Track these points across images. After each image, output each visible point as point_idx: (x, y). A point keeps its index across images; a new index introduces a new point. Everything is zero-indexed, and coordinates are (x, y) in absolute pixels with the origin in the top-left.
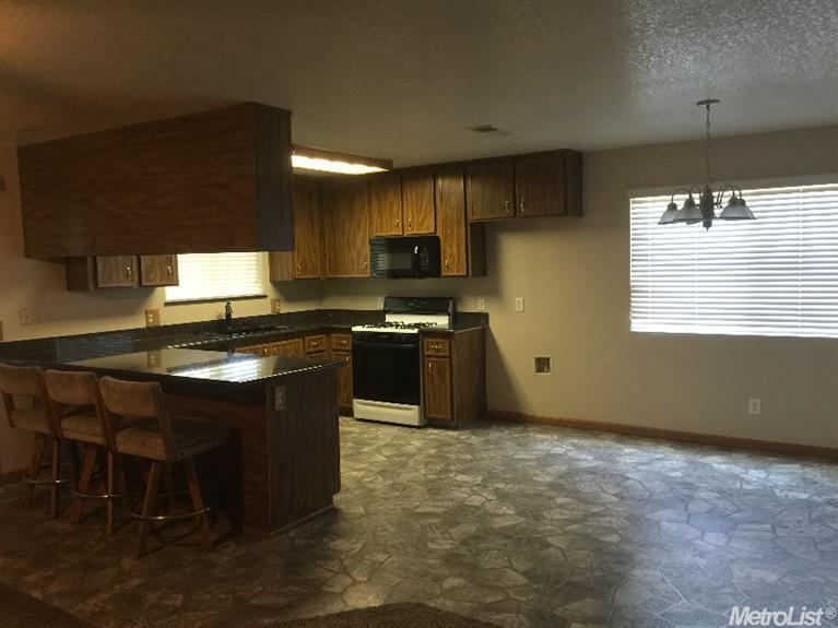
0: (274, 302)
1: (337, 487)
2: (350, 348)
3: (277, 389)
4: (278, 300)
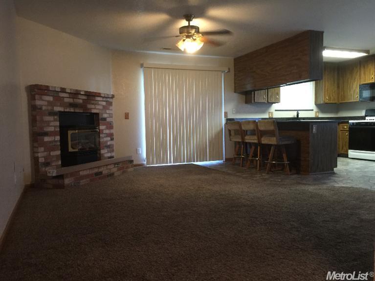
0: (316, 112)
1: (336, 166)
2: (348, 129)
3: (314, 126)
4: (318, 112)
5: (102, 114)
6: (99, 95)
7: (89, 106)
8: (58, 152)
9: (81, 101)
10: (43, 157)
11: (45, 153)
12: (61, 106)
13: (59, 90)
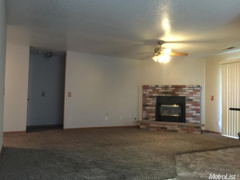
5: (189, 97)
6: (184, 86)
7: (177, 93)
8: (154, 115)
9: (171, 91)
10: (145, 115)
11: (147, 114)
12: (157, 93)
13: (154, 86)
